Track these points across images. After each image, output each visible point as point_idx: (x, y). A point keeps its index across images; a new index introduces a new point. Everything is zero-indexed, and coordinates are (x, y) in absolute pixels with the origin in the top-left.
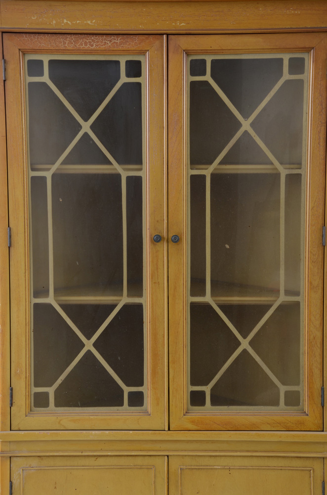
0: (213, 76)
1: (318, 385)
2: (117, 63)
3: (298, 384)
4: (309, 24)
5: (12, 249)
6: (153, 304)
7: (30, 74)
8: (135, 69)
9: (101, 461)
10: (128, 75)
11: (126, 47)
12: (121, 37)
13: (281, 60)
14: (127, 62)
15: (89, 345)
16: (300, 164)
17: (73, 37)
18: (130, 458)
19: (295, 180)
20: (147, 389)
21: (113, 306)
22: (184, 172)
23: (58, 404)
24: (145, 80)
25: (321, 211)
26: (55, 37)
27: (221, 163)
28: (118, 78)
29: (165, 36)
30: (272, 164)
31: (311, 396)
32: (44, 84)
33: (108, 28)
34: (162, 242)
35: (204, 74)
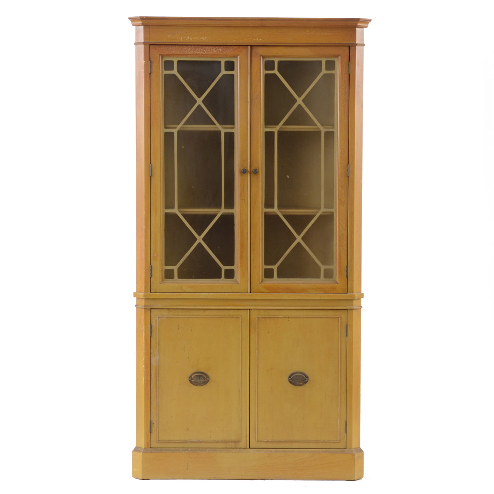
0: (279, 70)
1: (344, 264)
2: (220, 62)
3: (332, 264)
4: (337, 41)
5: (152, 177)
6: (241, 213)
7: (165, 69)
8: (230, 66)
9: (207, 312)
10: (226, 70)
11: (225, 53)
12: (222, 47)
13: (321, 62)
14: (226, 62)
15: (200, 239)
16: (334, 125)
17: (193, 47)
18: (226, 311)
19: (330, 135)
20: (237, 267)
21: (215, 216)
22: (261, 130)
23: (180, 277)
24: (237, 72)
25: (346, 154)
26: (181, 47)
27: (284, 124)
28: (220, 71)
29: (249, 47)
30: (316, 125)
31: (340, 272)
32: (174, 75)
33: (214, 42)
34: (247, 173)
35: (273, 69)
